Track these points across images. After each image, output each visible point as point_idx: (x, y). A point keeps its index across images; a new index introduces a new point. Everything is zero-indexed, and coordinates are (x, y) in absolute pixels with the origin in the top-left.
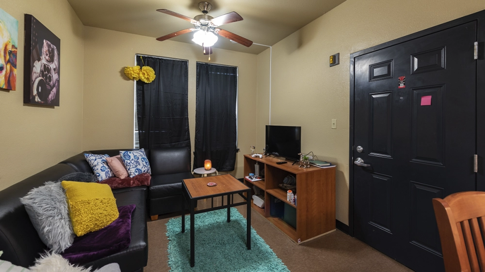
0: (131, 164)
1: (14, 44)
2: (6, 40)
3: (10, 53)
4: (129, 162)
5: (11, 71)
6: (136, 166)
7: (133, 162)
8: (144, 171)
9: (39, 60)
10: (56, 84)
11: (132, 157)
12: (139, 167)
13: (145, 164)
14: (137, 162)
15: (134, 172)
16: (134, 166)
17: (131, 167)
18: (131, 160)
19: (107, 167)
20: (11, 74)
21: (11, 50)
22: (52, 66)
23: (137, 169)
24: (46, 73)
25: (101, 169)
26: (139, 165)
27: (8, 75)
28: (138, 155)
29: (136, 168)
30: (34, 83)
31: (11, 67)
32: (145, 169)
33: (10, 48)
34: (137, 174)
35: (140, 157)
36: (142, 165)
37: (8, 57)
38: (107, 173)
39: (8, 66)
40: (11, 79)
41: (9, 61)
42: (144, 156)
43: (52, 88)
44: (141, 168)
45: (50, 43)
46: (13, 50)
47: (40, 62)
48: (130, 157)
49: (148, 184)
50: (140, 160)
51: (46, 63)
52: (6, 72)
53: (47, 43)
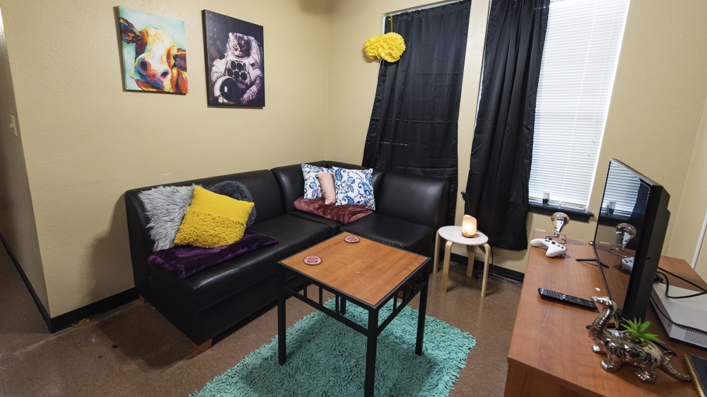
0: (341, 187)
1: (180, 47)
2: (168, 46)
3: (175, 57)
4: (339, 183)
5: (179, 74)
6: (346, 192)
7: (344, 185)
8: (359, 202)
9: (222, 57)
10: (258, 82)
11: (345, 178)
12: (351, 195)
13: (362, 192)
14: (350, 186)
15: (341, 199)
16: (344, 191)
17: (340, 191)
18: (342, 181)
19: (318, 184)
20: (180, 78)
21: (176, 53)
22: (247, 61)
23: (347, 197)
24: (237, 70)
25: (310, 186)
26: (353, 191)
27: (175, 79)
28: (355, 176)
29: (345, 195)
30: (214, 84)
31: (178, 71)
32: (360, 200)
33: (174, 52)
34: (344, 203)
35: (357, 181)
36: (356, 193)
37: (173, 62)
38: (315, 191)
39: (175, 71)
40: (180, 82)
41: (175, 66)
42: (365, 181)
43: (248, 87)
44: (353, 197)
45: (241, 35)
46: (179, 53)
47: (224, 60)
48: (342, 177)
49: (344, 221)
50: (355, 186)
51: (234, 59)
52: (172, 76)
53: (236, 36)
